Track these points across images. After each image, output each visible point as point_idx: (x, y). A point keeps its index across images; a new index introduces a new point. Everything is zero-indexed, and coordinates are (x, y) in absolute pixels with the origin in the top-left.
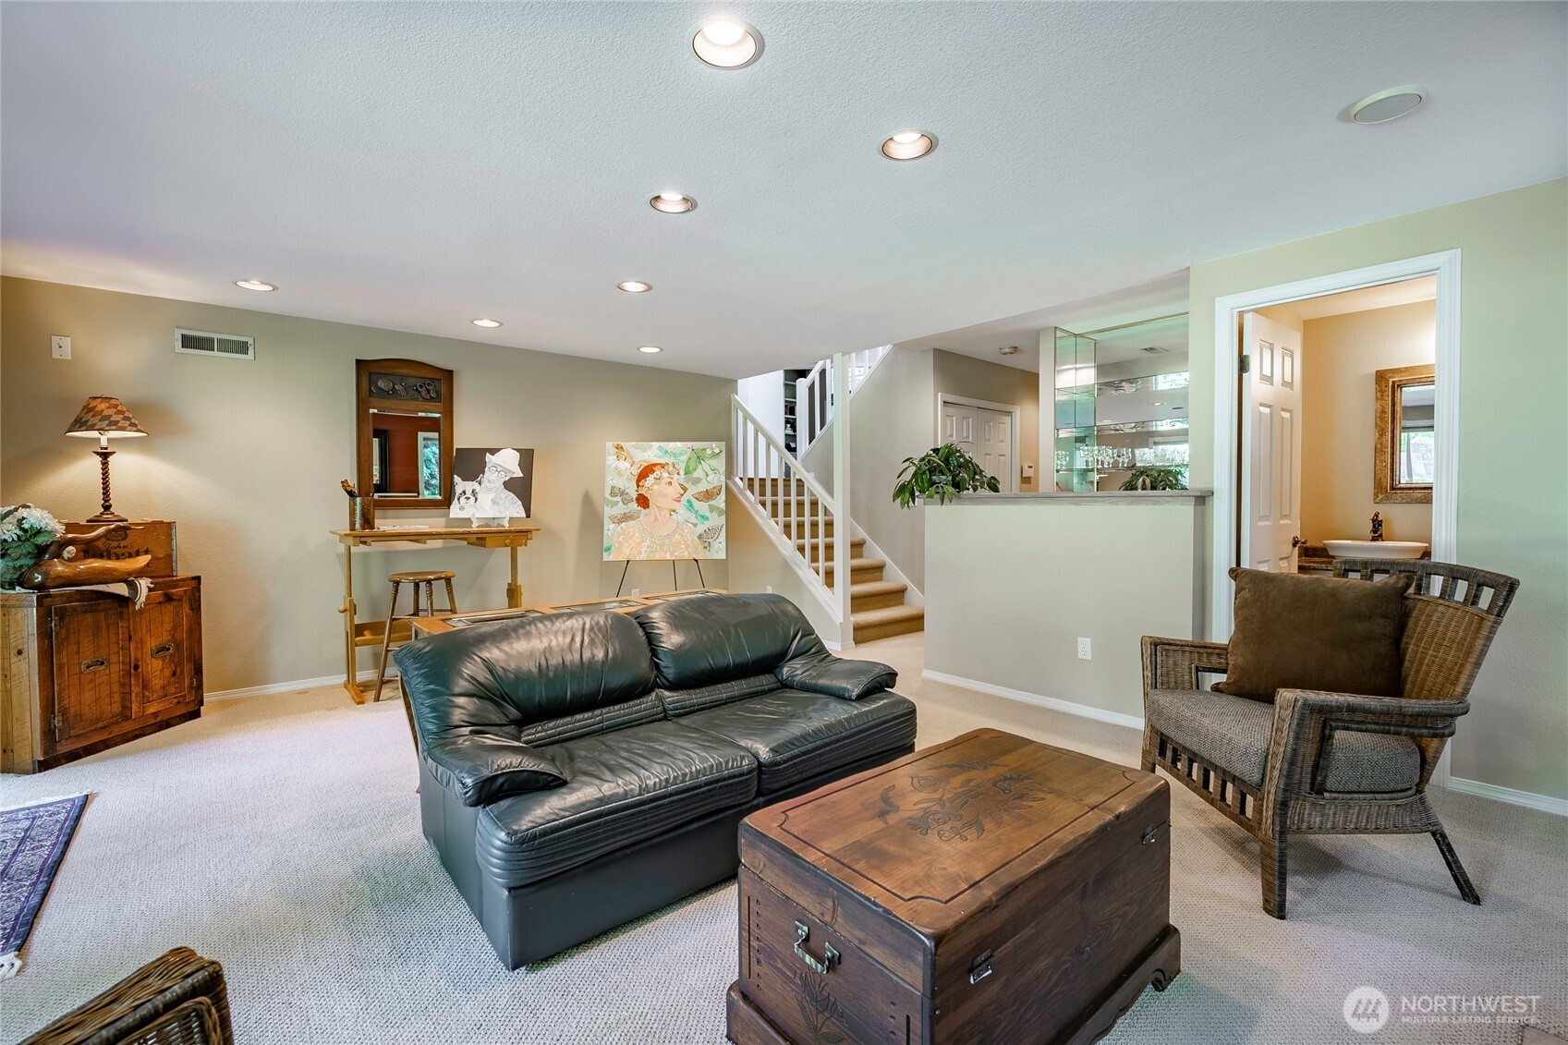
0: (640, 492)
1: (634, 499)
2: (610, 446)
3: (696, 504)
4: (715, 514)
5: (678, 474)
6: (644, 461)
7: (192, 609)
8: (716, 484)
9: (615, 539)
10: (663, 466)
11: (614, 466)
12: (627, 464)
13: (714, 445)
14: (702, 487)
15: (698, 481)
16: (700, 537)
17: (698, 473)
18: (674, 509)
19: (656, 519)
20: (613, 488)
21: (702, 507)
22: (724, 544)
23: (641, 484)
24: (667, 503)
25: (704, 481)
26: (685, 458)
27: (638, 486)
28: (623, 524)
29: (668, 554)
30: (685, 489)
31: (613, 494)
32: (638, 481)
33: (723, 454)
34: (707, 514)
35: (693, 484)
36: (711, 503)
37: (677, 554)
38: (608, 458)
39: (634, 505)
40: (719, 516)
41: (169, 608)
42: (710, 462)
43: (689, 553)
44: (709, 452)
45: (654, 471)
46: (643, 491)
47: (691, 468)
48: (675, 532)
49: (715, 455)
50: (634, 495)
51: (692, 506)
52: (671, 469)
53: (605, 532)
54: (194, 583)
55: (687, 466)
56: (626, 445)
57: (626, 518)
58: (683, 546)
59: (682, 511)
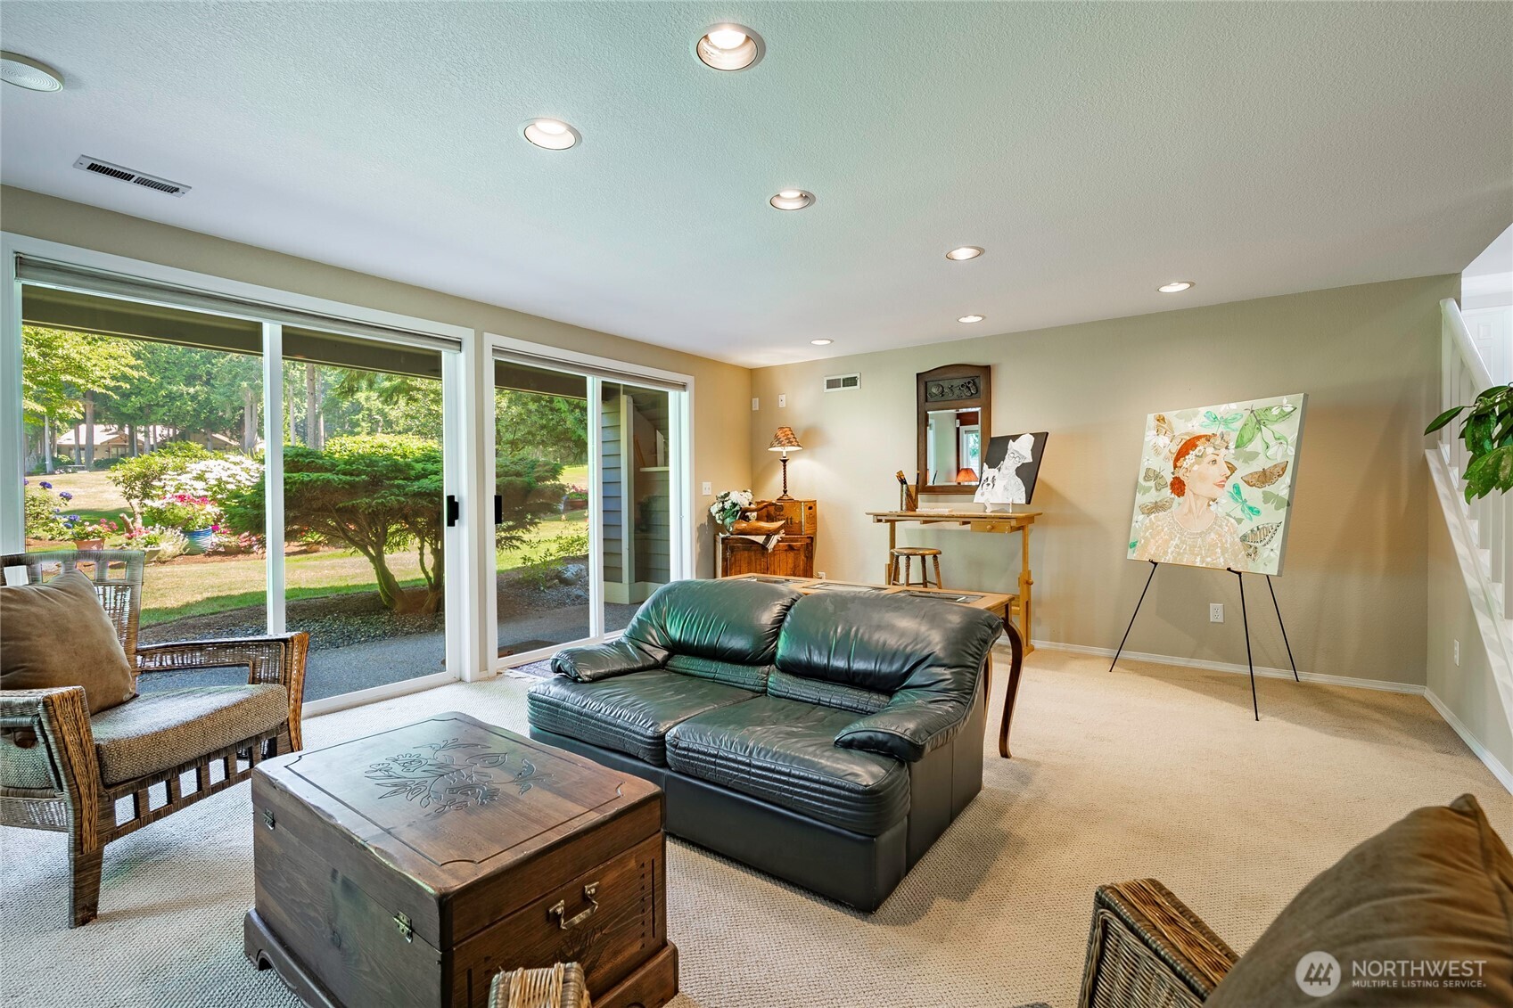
0: (1176, 475)
1: (1169, 483)
2: (1151, 419)
3: (1245, 489)
4: (1271, 506)
5: (1227, 448)
6: (1187, 434)
7: (807, 557)
8: (1279, 460)
9: (1142, 534)
10: (1208, 438)
11: (1152, 443)
12: (1166, 440)
13: (1285, 400)
14: (1257, 466)
15: (1254, 456)
16: (1244, 538)
17: (1255, 445)
18: (1213, 497)
19: (1190, 510)
20: (1148, 469)
21: (1253, 495)
22: (1278, 553)
23: (1178, 464)
24: (1206, 489)
25: (1261, 456)
26: (1238, 425)
27: (1175, 467)
28: (1153, 515)
29: (1198, 559)
30: (1232, 469)
31: (1147, 478)
32: (1177, 460)
33: (1298, 414)
34: (1259, 505)
35: (1245, 461)
36: (1268, 488)
37: (1209, 559)
38: (1147, 433)
39: (1167, 492)
40: (1277, 508)
41: (791, 554)
42: (1275, 427)
43: (1225, 561)
44: (1275, 411)
45: (1196, 446)
46: (1180, 474)
47: (1245, 439)
48: (1210, 529)
49: (1285, 416)
50: (1169, 479)
51: (1239, 492)
52: (1218, 441)
53: (1133, 525)
54: (808, 541)
55: (1241, 436)
56: (1168, 415)
57: (1157, 507)
58: (1219, 550)
59: (1225, 503)
